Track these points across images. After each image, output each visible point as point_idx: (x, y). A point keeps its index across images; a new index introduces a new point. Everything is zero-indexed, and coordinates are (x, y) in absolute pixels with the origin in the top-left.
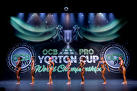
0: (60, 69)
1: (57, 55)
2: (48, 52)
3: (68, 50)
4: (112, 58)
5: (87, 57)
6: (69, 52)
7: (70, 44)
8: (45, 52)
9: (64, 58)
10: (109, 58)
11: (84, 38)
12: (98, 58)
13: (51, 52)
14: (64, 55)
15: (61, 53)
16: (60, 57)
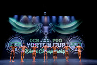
0: (41, 52)
1: (39, 43)
2: (33, 40)
3: (46, 39)
4: (73, 44)
5: (58, 44)
6: (46, 40)
7: (47, 36)
8: (31, 40)
9: (43, 44)
10: (72, 44)
11: (56, 32)
12: (64, 44)
13: (35, 40)
14: (43, 43)
15: (41, 41)
16: (41, 44)
